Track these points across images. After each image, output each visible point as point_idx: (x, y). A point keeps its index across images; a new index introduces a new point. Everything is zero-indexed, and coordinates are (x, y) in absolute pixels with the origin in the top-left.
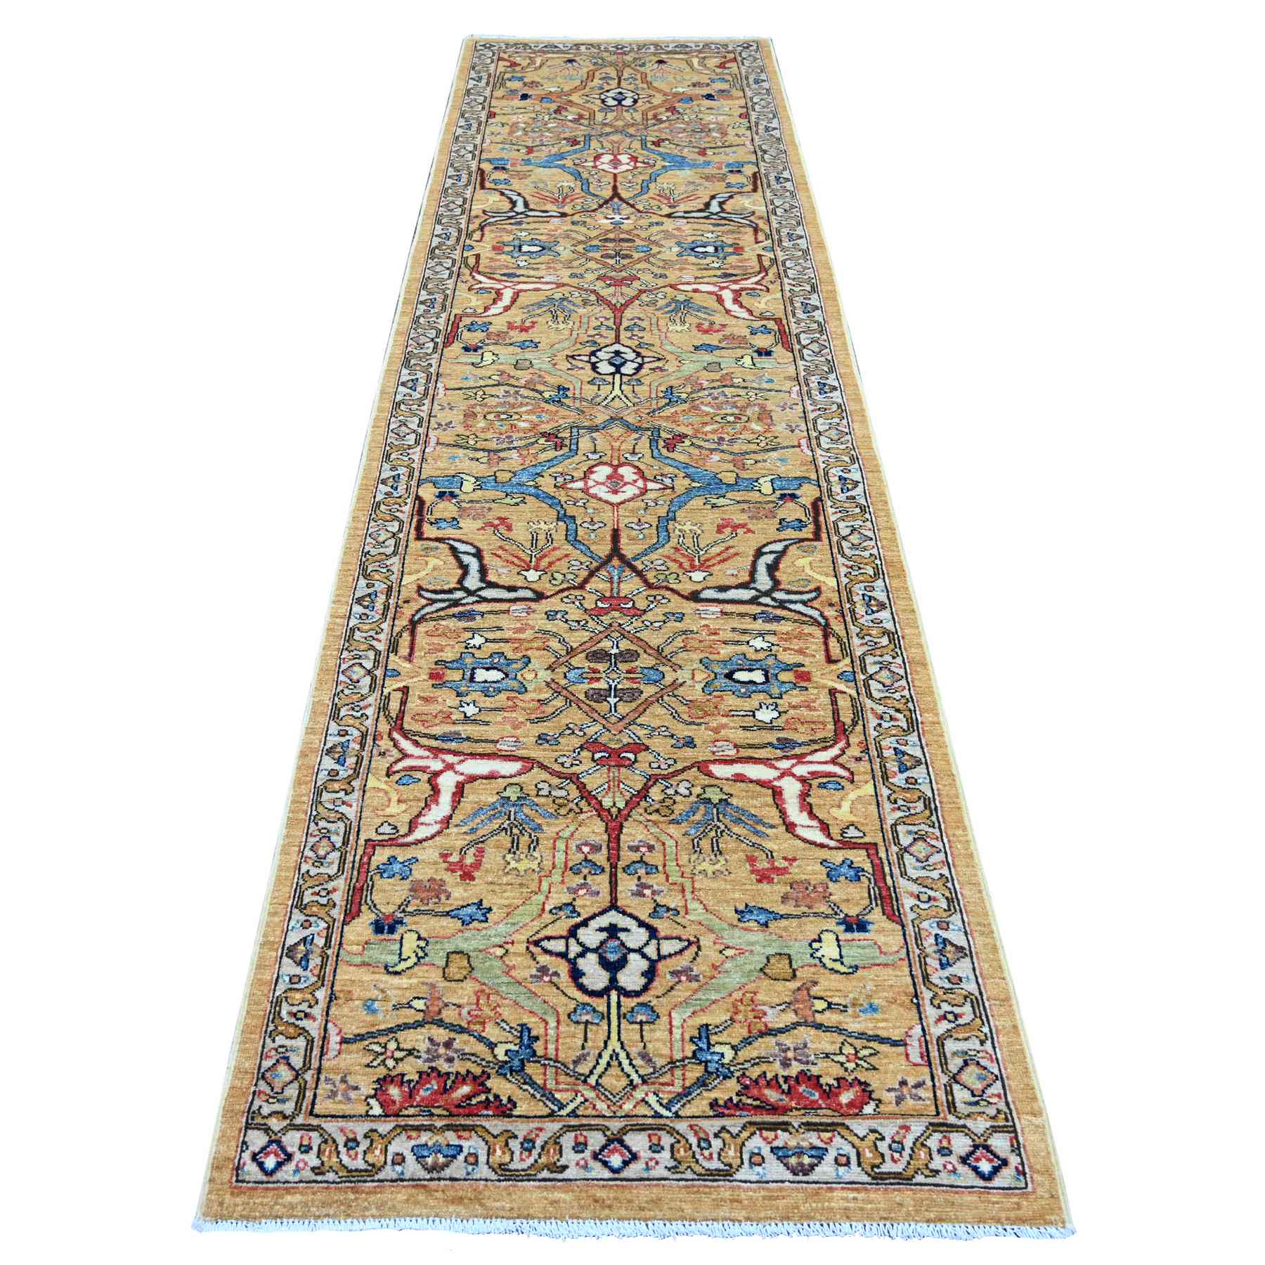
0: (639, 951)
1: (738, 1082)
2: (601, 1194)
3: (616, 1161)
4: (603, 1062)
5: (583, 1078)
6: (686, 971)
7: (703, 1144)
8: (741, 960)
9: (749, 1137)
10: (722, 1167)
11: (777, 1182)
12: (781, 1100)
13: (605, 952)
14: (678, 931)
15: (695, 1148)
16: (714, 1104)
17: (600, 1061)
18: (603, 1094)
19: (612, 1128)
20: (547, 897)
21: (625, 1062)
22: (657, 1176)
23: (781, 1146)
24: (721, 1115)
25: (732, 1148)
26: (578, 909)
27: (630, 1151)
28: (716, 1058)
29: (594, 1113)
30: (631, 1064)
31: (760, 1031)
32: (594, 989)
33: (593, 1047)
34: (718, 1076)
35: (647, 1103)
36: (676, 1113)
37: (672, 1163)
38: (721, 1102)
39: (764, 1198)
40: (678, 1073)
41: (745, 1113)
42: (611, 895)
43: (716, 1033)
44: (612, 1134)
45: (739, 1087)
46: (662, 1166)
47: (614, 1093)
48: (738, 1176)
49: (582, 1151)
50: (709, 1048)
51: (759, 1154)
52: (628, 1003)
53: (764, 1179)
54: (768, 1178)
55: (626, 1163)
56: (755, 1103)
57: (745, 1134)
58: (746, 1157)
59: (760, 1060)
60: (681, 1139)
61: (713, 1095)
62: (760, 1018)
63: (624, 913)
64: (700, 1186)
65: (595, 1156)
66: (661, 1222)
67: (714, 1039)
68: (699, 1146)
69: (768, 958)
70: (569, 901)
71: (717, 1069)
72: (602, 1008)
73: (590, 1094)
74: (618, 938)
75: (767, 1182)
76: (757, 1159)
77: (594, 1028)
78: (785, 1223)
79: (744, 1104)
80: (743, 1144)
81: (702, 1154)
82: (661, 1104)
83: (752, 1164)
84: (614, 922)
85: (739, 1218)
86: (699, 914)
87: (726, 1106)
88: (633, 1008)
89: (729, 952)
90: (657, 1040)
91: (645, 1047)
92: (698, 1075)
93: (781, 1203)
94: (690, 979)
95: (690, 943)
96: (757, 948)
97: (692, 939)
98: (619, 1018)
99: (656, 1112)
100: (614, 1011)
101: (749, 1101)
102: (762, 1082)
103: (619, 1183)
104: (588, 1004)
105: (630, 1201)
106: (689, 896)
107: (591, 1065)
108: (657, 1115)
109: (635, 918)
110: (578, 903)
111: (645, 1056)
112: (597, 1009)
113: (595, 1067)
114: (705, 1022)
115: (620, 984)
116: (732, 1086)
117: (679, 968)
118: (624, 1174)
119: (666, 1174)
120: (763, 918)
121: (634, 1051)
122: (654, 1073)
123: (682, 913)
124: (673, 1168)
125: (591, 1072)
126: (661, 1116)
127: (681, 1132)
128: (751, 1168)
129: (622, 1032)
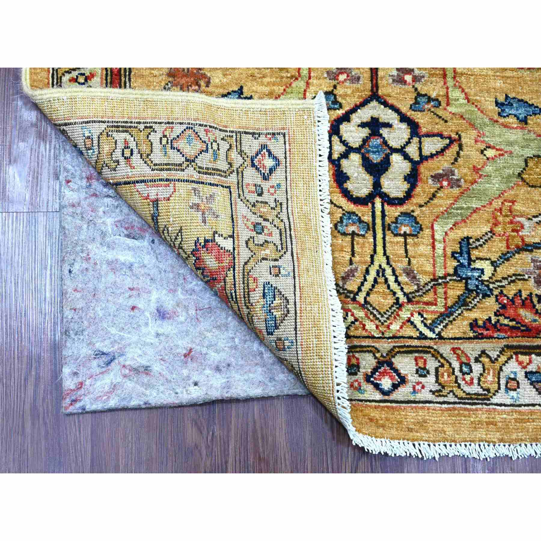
0: (401, 151)
1: (497, 300)
2: (375, 414)
3: (386, 383)
4: (370, 278)
5: (352, 295)
6: (446, 175)
7: (465, 369)
8: (500, 162)
9: (506, 362)
10: (481, 391)
11: (528, 405)
12: (535, 321)
13: (368, 152)
14: (439, 127)
15: (457, 373)
16: (474, 325)
17: (367, 277)
18: (372, 313)
19: (381, 349)
20: (308, 84)
21: (391, 279)
22: (423, 399)
23: (534, 370)
24: (479, 337)
25: (491, 372)
26: (339, 99)
27: (399, 375)
28: (476, 274)
29: (364, 334)
30: (396, 281)
31: (517, 247)
32: (359, 195)
33: (360, 262)
34: (478, 295)
35: (412, 323)
36: (439, 334)
37: (437, 387)
38: (480, 323)
39: (516, 420)
40: (440, 290)
41: (502, 335)
42: (372, 81)
43: (477, 247)
44: (382, 356)
45: (496, 307)
46: (427, 389)
47: (382, 311)
48: (495, 400)
49: (356, 374)
50: (469, 264)
51: (514, 379)
52: (393, 212)
53: (518, 403)
54: (521, 402)
55: (395, 387)
56: (511, 324)
57: (503, 359)
58: (503, 382)
59: (517, 278)
60: (445, 362)
61: (473, 315)
62: (517, 231)
63: (385, 104)
64: (461, 409)
65: (368, 378)
66: (426, 443)
67: (475, 253)
68: (461, 371)
69: (526, 161)
70: (330, 89)
71: (477, 286)
72: (367, 218)
73: (360, 314)
74: (381, 135)
75: (520, 406)
76: (513, 384)
77: (360, 240)
78: (534, 444)
79: (501, 325)
80: (501, 369)
81: (464, 379)
82: (425, 325)
83: (508, 389)
84: (376, 115)
85: (494, 440)
86: (461, 105)
87: (485, 327)
88: (397, 218)
89: (490, 153)
90: (421, 255)
91: (409, 263)
92: (459, 293)
93: (530, 426)
94: (451, 185)
95: (452, 141)
96: (516, 149)
97: (453, 136)
98: (384, 230)
99: (421, 333)
100: (379, 221)
101: (506, 322)
102: (518, 301)
103: (389, 404)
104: (354, 213)
105: (400, 422)
106: (450, 82)
107: (359, 281)
108: (422, 337)
109: (397, 110)
110: (339, 91)
111: (409, 273)
112: (362, 218)
113: (362, 284)
114: (466, 234)
115: (383, 190)
116: (491, 303)
117: (441, 172)
118: (394, 396)
119: (430, 397)
120: (522, 112)
121: (400, 266)
122: (417, 291)
123: (443, 104)
124: (437, 391)
125: (360, 290)
126: (426, 338)
127: (444, 355)
128: (507, 392)
129: (387, 245)
